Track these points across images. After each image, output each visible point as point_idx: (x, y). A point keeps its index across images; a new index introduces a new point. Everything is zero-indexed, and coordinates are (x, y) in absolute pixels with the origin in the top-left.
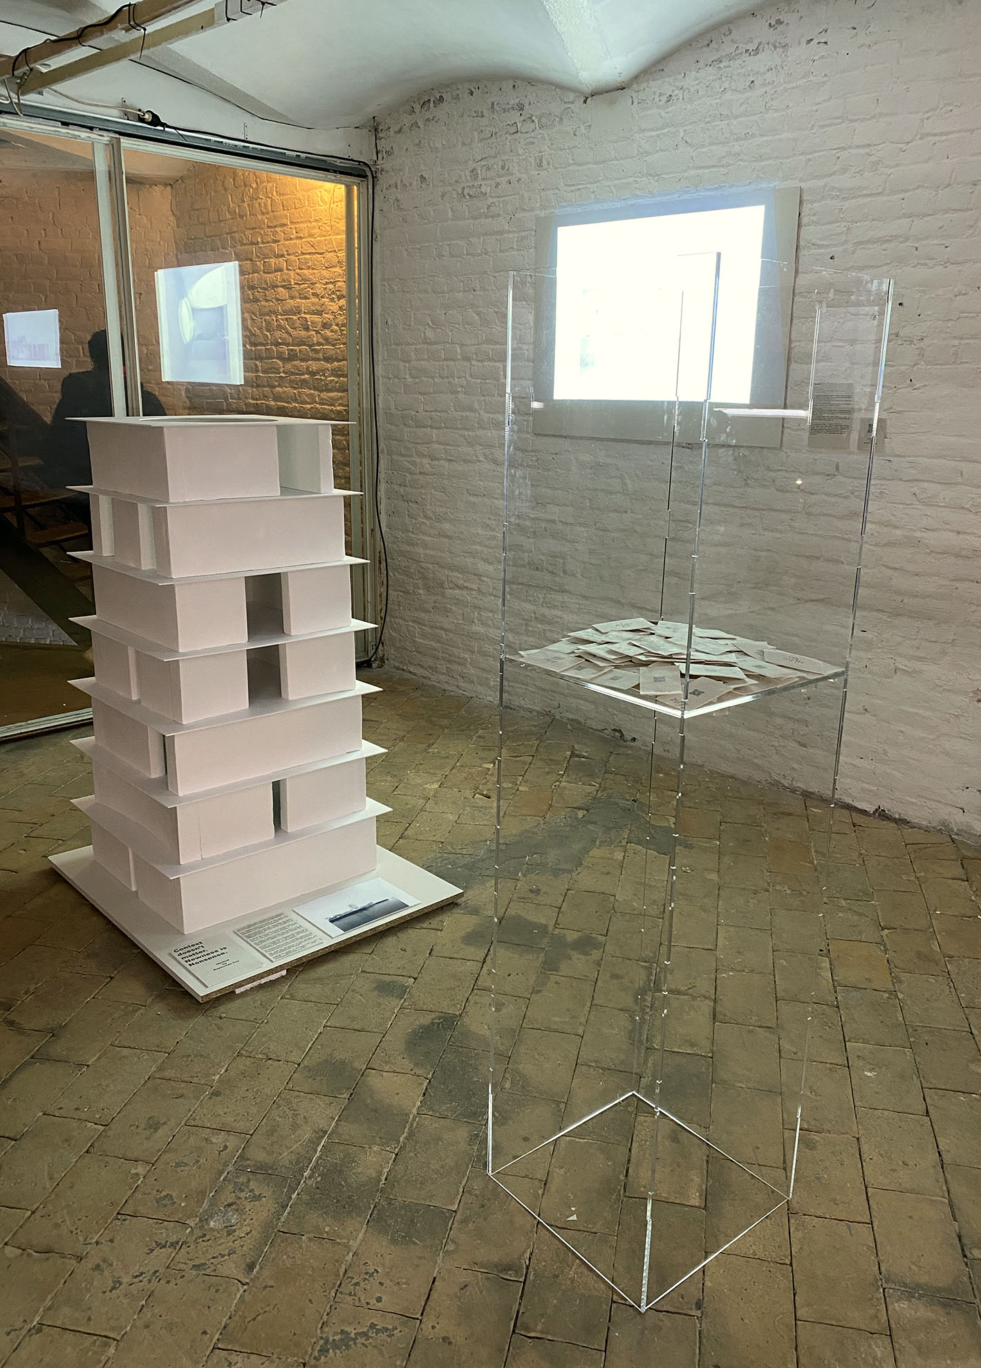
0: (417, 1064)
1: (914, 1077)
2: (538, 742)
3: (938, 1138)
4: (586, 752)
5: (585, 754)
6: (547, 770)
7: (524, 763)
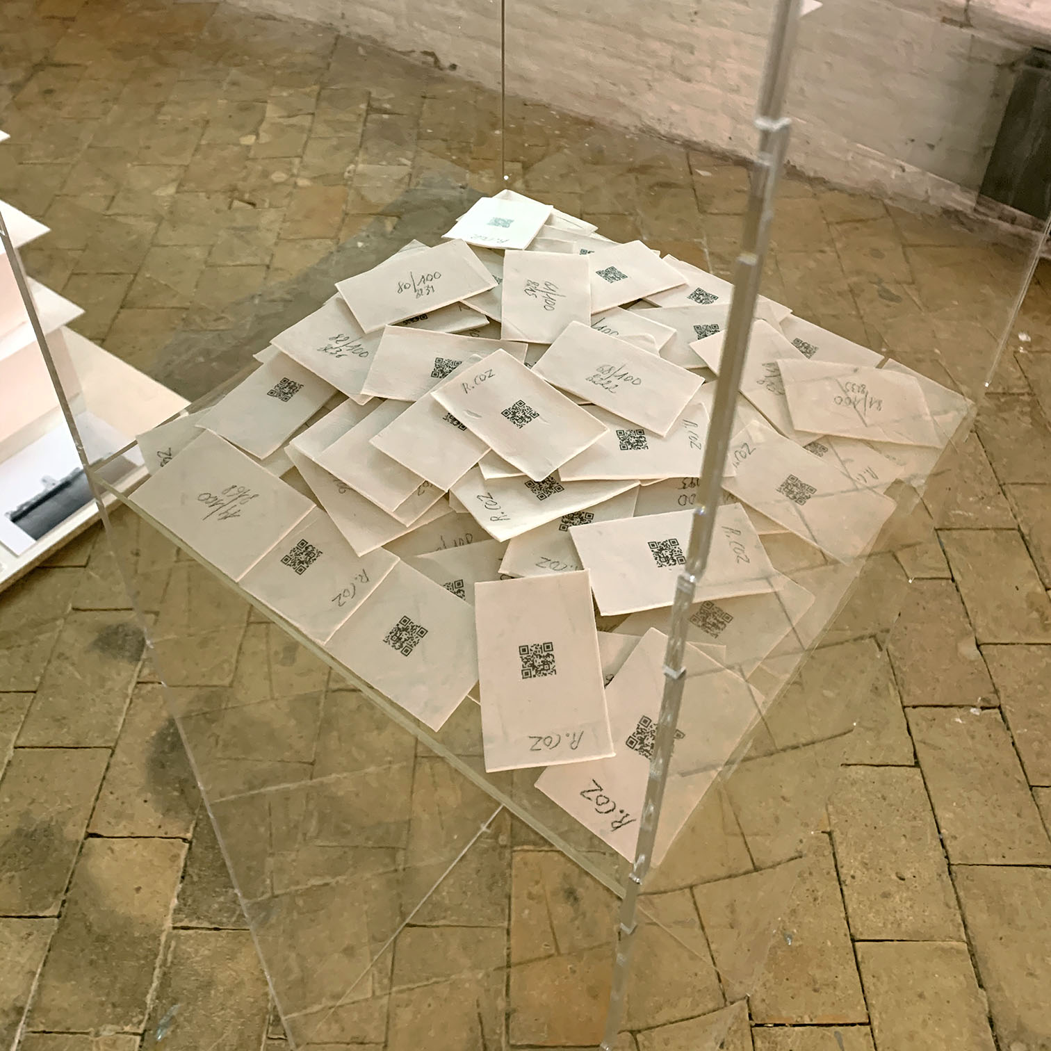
0: (168, 810)
1: (890, 685)
2: (316, 88)
3: (937, 812)
4: (389, 101)
5: (387, 106)
6: (334, 141)
7: (301, 129)
